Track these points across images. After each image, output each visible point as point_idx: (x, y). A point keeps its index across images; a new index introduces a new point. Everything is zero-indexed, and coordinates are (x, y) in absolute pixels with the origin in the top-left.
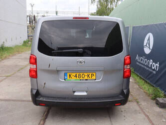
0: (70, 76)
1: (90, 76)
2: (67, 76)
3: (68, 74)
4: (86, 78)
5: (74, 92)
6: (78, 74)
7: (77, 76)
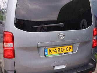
0: (50, 51)
1: (68, 49)
2: (47, 52)
3: (48, 50)
4: (65, 51)
5: (54, 67)
6: (57, 48)
7: (57, 50)
